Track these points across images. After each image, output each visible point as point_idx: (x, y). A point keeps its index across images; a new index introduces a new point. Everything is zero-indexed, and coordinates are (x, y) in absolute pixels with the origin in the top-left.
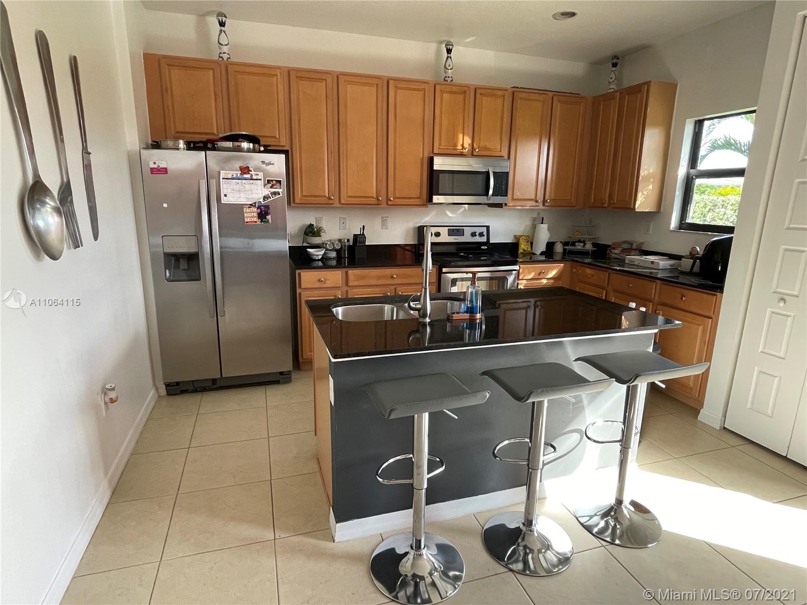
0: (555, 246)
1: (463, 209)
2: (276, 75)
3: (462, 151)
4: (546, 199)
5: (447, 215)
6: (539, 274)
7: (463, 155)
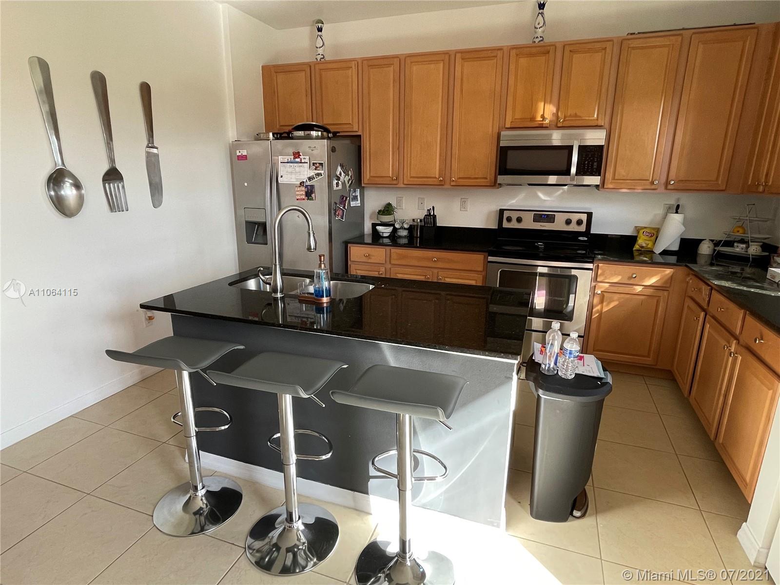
0: (701, 245)
1: (561, 191)
2: (351, 67)
3: (542, 122)
4: (669, 179)
5: (538, 197)
6: (631, 278)
7: (543, 127)
